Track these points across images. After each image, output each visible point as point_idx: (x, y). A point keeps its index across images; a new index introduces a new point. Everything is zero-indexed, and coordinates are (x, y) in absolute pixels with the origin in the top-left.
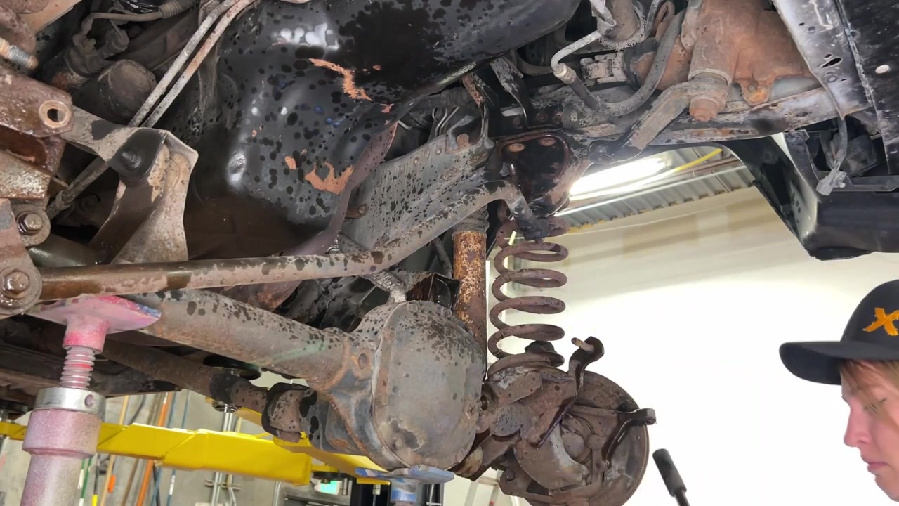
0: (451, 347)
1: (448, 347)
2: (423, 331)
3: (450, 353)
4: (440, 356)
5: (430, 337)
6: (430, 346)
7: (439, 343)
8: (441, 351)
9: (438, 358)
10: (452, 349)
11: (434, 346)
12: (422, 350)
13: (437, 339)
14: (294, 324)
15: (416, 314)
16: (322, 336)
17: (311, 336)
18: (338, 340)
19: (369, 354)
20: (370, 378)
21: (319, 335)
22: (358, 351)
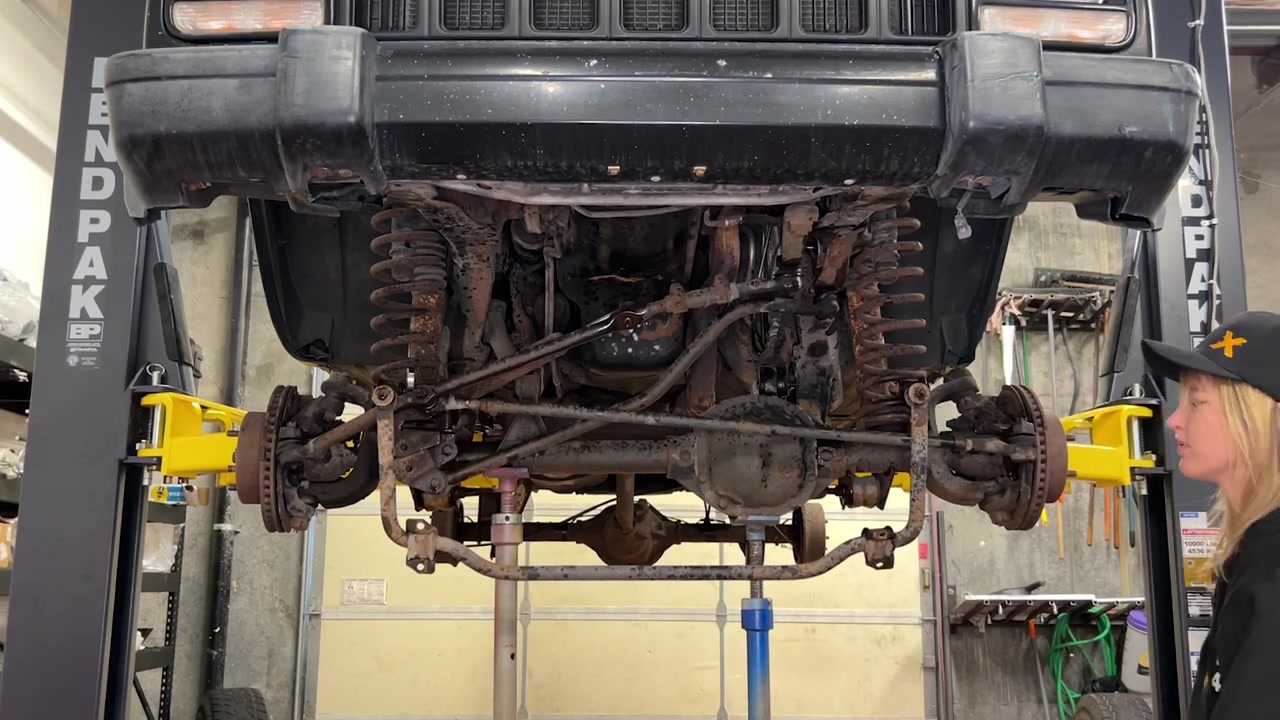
14: (627, 445)
15: (726, 410)
16: (651, 447)
17: (640, 450)
18: (666, 445)
19: (691, 450)
20: (693, 465)
21: (648, 447)
22: (679, 451)
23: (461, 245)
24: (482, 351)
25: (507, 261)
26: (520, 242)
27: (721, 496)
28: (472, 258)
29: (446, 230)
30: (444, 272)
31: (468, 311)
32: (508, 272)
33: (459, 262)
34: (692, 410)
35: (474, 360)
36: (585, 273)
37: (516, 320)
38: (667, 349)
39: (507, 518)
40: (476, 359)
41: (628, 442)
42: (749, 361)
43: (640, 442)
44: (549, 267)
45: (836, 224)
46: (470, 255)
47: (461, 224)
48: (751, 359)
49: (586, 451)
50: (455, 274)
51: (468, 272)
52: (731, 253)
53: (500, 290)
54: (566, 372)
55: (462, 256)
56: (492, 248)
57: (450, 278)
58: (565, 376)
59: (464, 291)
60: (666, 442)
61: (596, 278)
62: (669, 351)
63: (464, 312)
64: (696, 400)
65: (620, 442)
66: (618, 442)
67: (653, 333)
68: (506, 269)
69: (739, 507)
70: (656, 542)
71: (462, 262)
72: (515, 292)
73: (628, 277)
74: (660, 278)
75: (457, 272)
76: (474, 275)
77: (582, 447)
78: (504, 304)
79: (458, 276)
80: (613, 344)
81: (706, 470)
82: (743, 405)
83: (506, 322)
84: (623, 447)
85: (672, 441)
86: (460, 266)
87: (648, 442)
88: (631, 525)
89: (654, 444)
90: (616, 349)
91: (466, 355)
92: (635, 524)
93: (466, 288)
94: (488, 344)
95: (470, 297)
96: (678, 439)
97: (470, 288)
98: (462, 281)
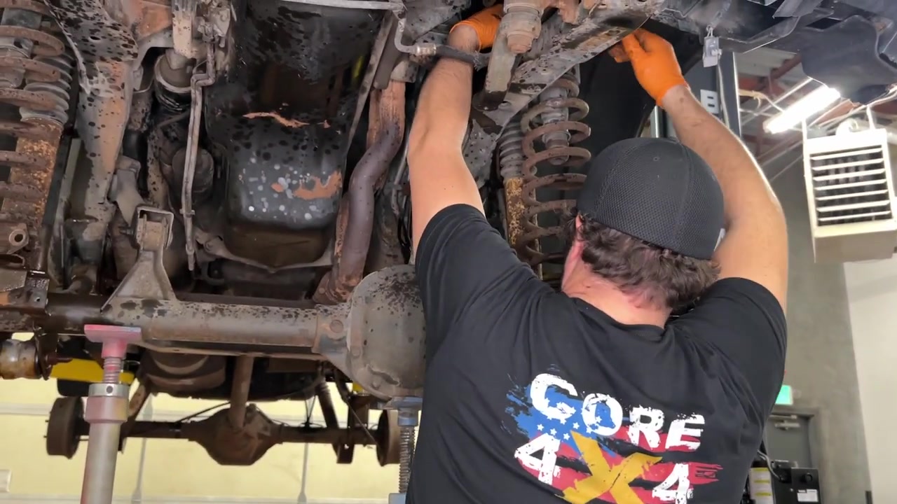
0: (405, 301)
1: (402, 302)
2: (383, 293)
3: (403, 305)
4: (393, 310)
5: (387, 297)
6: (387, 304)
7: (394, 300)
8: (395, 306)
9: (392, 313)
10: (405, 304)
11: (390, 304)
12: (381, 309)
13: (394, 297)
14: (269, 311)
15: (387, 279)
16: (297, 315)
17: (284, 317)
18: (314, 314)
19: (342, 319)
20: (345, 338)
21: (294, 314)
22: (329, 319)
23: (89, 55)
24: (106, 209)
25: (147, 121)
26: (164, 83)
27: (375, 373)
28: (103, 82)
29: (70, 23)
30: (66, 104)
31: (93, 155)
32: (147, 133)
33: (87, 86)
34: (338, 290)
35: (96, 220)
36: (240, 110)
37: (150, 187)
38: (323, 212)
39: (110, 390)
40: (99, 218)
41: (270, 308)
42: (389, 256)
43: (285, 309)
44: (196, 103)
45: (528, 81)
46: (101, 75)
47: (90, 14)
48: (391, 253)
49: (218, 315)
50: (81, 103)
51: (97, 102)
52: (396, 123)
53: (135, 146)
54: (202, 242)
55: (90, 77)
56: (130, 73)
57: (75, 109)
58: (200, 246)
59: (90, 127)
60: (314, 311)
61: (251, 115)
62: (326, 214)
63: (88, 156)
64: (344, 278)
65: (261, 307)
66: (257, 307)
67: (309, 192)
68: (145, 128)
69: (393, 387)
70: (261, 441)
71: (90, 86)
72: (152, 157)
73: (288, 118)
74: (327, 125)
75: (83, 99)
76: (104, 107)
77: (213, 309)
78: (138, 164)
79: (84, 107)
80: (263, 199)
81: (360, 344)
82: (405, 274)
83: (138, 181)
84: (264, 313)
85: (322, 309)
86: (88, 92)
87: (294, 310)
88: (241, 425)
89: (300, 311)
90: (266, 205)
91: (88, 213)
92: (244, 424)
93: (92, 124)
94: (115, 203)
95: (97, 137)
96: (329, 308)
97: (98, 124)
98: (89, 112)
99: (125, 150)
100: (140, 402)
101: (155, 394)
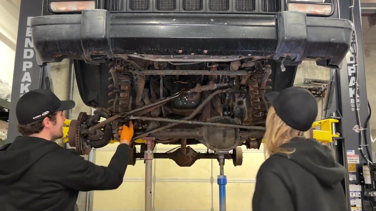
15: (213, 120)
17: (188, 131)
18: (195, 130)
19: (202, 132)
20: (203, 136)
21: (190, 131)
22: (199, 132)
24: (141, 103)
25: (149, 77)
27: (211, 145)
28: (139, 76)
31: (137, 92)
32: (149, 80)
34: (203, 121)
35: (139, 106)
36: (172, 81)
37: (151, 94)
39: (149, 152)
41: (184, 129)
43: (187, 129)
44: (161, 79)
47: (135, 66)
48: (221, 106)
49: (172, 132)
51: (137, 80)
53: (147, 85)
54: (166, 109)
55: (136, 76)
57: (132, 82)
58: (166, 111)
61: (175, 82)
62: (196, 104)
64: (204, 117)
65: (182, 129)
67: (192, 98)
69: (217, 148)
70: (192, 159)
72: (151, 86)
73: (184, 82)
74: (194, 82)
75: (134, 80)
76: (139, 81)
77: (170, 131)
78: (148, 89)
81: (207, 138)
82: (218, 118)
83: (149, 95)
84: (182, 131)
85: (197, 129)
86: (135, 78)
87: (190, 129)
88: (185, 154)
89: (191, 130)
90: (181, 103)
91: (137, 105)
92: (186, 154)
93: (137, 85)
94: (143, 101)
95: (138, 88)
96: (199, 128)
97: (138, 85)
98: (136, 83)
99: (145, 87)
100: (153, 147)
101: (157, 144)
